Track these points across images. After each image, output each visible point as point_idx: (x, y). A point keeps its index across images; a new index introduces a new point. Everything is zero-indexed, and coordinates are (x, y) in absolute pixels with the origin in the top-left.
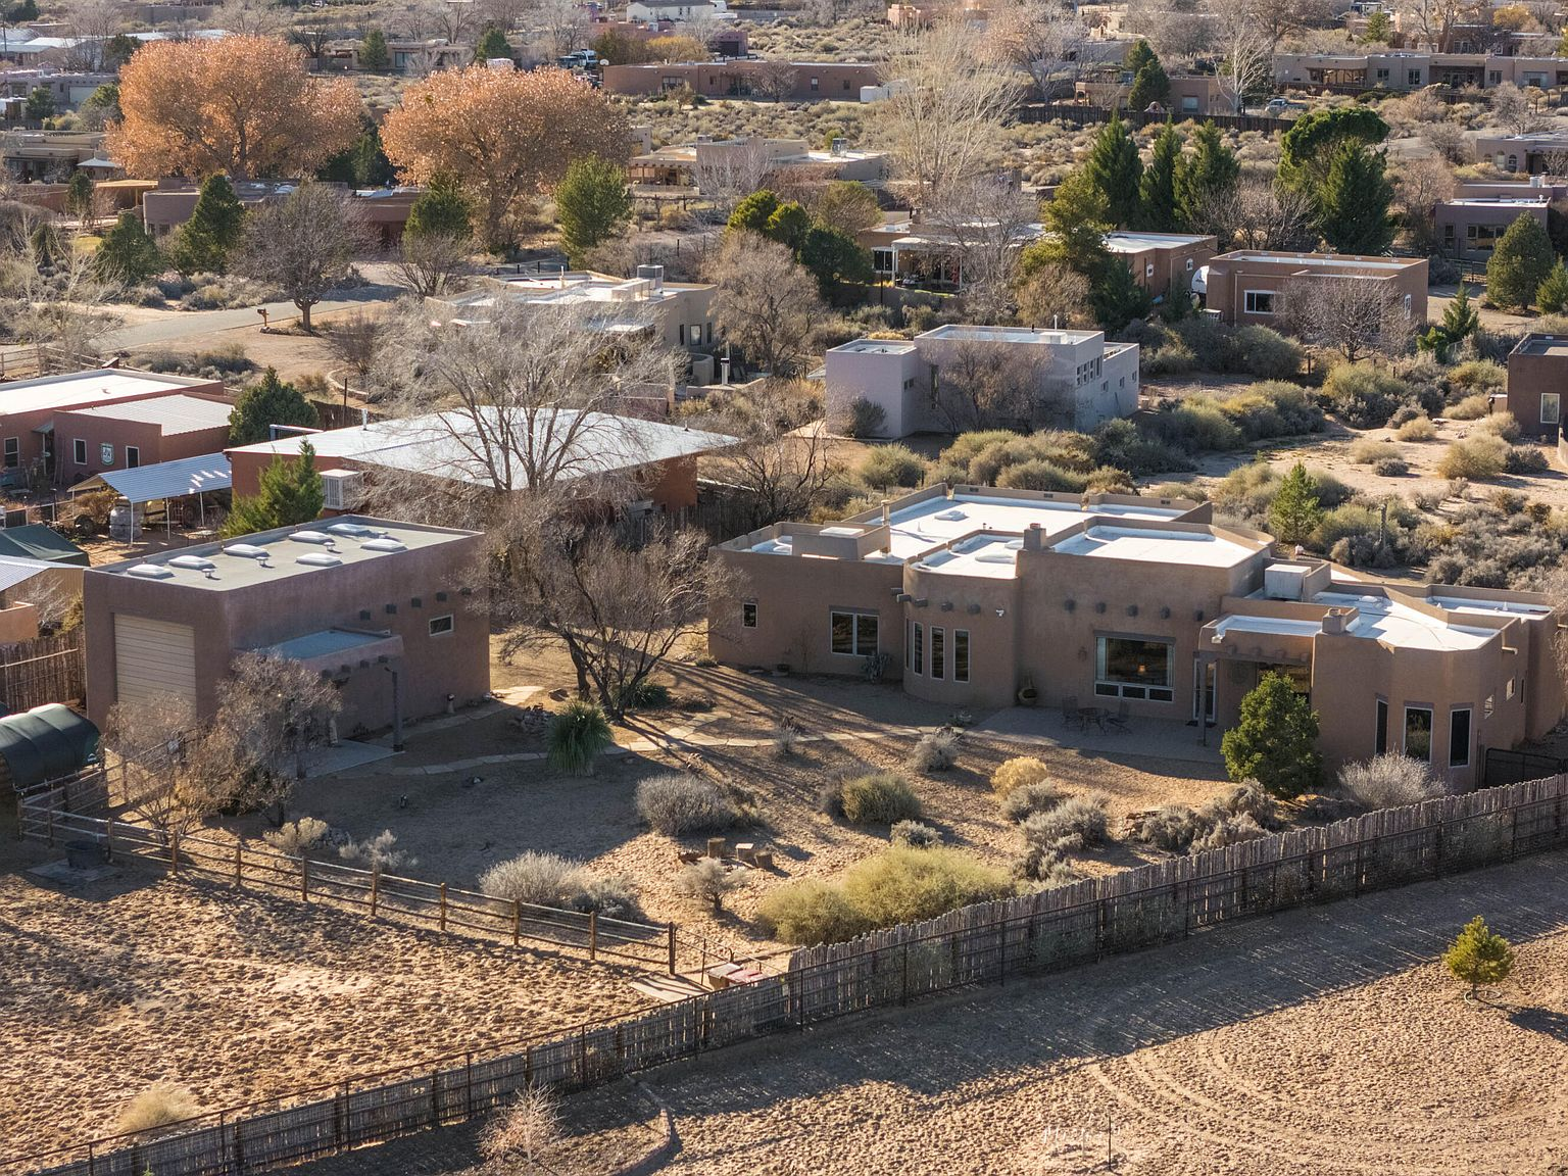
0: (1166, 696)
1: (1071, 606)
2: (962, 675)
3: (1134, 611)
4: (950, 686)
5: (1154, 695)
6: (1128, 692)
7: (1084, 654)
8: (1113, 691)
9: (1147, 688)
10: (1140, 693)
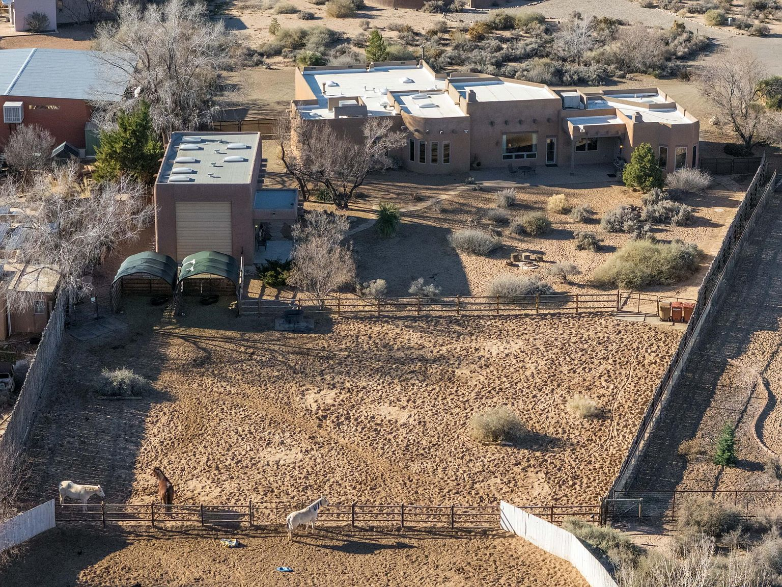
0: (534, 156)
1: (492, 123)
2: (447, 161)
3: (520, 122)
4: (442, 167)
5: (528, 156)
6: (517, 157)
7: (498, 143)
8: (511, 157)
9: (525, 154)
10: (522, 156)
